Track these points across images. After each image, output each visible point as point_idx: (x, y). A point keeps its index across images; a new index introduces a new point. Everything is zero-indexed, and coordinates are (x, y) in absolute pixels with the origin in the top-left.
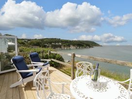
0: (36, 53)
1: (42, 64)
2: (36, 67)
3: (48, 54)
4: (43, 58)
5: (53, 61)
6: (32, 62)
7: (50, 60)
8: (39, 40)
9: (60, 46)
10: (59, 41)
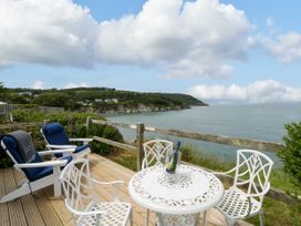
0: (58, 124)
1: (72, 148)
2: (59, 156)
3: (87, 125)
4: (75, 134)
5: (98, 142)
6: (48, 146)
7: (91, 140)
8: (62, 91)
9: (115, 107)
10: (112, 93)
